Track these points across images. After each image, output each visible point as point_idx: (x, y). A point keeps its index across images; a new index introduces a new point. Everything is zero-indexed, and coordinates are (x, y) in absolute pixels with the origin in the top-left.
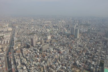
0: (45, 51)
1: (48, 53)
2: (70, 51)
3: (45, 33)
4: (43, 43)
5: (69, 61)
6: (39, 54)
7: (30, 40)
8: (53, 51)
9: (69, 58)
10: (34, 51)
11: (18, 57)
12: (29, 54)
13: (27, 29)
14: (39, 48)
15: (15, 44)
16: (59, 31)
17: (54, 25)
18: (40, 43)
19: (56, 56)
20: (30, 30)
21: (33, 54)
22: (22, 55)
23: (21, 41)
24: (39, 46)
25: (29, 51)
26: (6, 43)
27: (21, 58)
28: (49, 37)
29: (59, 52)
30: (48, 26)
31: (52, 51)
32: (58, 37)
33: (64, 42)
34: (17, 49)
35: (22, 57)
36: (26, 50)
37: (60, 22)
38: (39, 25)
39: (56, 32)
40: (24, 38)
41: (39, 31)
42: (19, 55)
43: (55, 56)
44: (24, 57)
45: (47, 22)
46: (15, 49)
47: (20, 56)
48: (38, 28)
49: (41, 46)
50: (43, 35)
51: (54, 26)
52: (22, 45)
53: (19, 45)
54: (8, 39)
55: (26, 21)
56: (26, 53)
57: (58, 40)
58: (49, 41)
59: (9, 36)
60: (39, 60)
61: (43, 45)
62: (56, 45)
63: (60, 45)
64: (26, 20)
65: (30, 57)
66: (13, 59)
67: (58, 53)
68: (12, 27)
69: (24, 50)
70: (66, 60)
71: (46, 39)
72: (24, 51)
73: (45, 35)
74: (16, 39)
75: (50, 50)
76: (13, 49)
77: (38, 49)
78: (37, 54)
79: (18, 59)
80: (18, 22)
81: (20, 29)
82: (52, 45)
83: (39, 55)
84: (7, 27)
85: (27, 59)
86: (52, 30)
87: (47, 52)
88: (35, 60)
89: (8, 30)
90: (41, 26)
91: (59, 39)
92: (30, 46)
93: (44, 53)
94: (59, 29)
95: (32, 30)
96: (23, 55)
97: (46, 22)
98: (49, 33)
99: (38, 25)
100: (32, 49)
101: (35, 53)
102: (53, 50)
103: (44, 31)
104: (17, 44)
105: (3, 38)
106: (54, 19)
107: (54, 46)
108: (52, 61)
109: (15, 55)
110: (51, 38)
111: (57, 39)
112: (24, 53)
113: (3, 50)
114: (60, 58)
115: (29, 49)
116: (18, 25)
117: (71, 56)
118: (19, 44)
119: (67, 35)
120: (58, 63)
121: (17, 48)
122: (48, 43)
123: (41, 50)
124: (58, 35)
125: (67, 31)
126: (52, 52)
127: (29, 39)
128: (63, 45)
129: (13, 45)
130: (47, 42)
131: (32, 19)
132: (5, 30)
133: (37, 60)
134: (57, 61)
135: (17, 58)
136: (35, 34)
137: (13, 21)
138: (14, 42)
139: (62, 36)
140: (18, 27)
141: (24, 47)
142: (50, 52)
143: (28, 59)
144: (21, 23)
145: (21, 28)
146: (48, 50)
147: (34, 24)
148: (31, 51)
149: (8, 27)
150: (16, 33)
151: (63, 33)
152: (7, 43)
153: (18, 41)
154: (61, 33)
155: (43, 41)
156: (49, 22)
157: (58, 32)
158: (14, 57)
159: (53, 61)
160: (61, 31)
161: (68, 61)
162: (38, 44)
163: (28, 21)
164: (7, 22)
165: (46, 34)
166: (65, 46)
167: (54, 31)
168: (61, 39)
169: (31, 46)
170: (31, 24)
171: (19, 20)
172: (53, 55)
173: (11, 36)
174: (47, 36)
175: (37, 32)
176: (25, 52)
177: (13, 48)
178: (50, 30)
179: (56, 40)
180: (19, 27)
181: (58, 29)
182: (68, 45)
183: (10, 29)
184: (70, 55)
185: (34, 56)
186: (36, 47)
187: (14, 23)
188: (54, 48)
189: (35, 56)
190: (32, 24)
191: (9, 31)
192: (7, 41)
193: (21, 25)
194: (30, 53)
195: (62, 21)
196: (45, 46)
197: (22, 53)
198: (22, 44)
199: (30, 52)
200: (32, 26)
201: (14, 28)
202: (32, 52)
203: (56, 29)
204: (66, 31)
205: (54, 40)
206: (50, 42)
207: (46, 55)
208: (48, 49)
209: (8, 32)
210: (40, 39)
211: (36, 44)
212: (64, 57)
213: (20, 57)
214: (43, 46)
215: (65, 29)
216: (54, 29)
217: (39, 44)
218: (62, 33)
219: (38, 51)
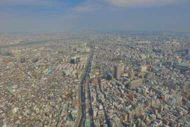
0: (133, 90)
1: (139, 95)
3: (136, 61)
4: (133, 76)
5: (180, 120)
6: (125, 92)
7: (112, 69)
8: (148, 92)
9: (182, 113)
10: (117, 87)
11: (94, 90)
12: (109, 89)
13: (110, 51)
14: (125, 83)
15: (91, 71)
16: (164, 60)
17: (156, 48)
18: (127, 75)
19: (153, 102)
20: (114, 54)
21: (115, 90)
23: (99, 68)
24: (125, 80)
25: (109, 84)
26: (81, 67)
27: (98, 92)
28: (144, 69)
29: (160, 98)
30: (145, 48)
31: (147, 93)
32: (160, 70)
33: (173, 80)
34: (93, 78)
36: (105, 82)
37: (168, 43)
38: (129, 46)
39: (157, 61)
40: (104, 64)
41: (128, 56)
42: (95, 87)
43: (151, 102)
44: (101, 91)
45: (143, 42)
46: (91, 77)
47: (97, 89)
48: (127, 51)
49: (129, 80)
50: (133, 63)
51: (154, 50)
52: (100, 74)
53: (97, 73)
54: (84, 63)
55: (109, 40)
56: (105, 87)
57: (160, 76)
58: (142, 75)
59: (86, 58)
60: (123, 102)
61: (132, 79)
62: (154, 84)
63: (164, 85)
64: (110, 38)
65: (110, 93)
66: (88, 91)
67: (158, 97)
68: (91, 47)
69: (103, 81)
70: (174, 115)
71: (138, 70)
72: (102, 83)
73: (138, 63)
74: (93, 63)
75: (144, 90)
76: (89, 78)
77: (123, 84)
78: (121, 91)
79: (94, 93)
80: (99, 40)
81: (100, 51)
82: (148, 81)
83: (124, 94)
84: (84, 46)
85: (105, 95)
86: (151, 57)
87: (137, 92)
88: (117, 100)
89: (86, 51)
90: (133, 48)
91: (163, 74)
92: (111, 77)
93: (132, 93)
94: (163, 55)
95: (117, 53)
96: (100, 89)
97: (140, 42)
98: (145, 61)
99: (127, 46)
100: (114, 83)
101: (119, 89)
102: (149, 90)
103: (136, 57)
104: (94, 71)
105: (79, 61)
106: (157, 38)
107: (152, 85)
108: (144, 109)
109: (90, 87)
110: (147, 70)
111: (158, 74)
113: (77, 77)
114: (160, 108)
116: (98, 45)
117: (187, 112)
119: (181, 70)
120: (157, 116)
121: (94, 76)
122: (141, 77)
123: (127, 86)
124: (160, 66)
125: (182, 62)
126: (146, 93)
127: (111, 66)
128: (171, 86)
129: (90, 72)
130: (139, 75)
131: (119, 37)
132: (82, 50)
133: (119, 100)
134: (154, 111)
135: (92, 91)
136: (120, 59)
137: (93, 39)
138: (91, 68)
139: (169, 68)
140: (98, 48)
141: (103, 78)
142: (142, 93)
143: (107, 97)
144: (103, 42)
145: (102, 50)
146: (139, 88)
147: (121, 45)
148: (113, 85)
149: (86, 47)
150: (95, 56)
151: (172, 64)
152: (83, 68)
153: (96, 67)
154: (167, 64)
155: (133, 73)
156: (146, 42)
157: (161, 61)
158: (89, 88)
159: (147, 109)
160: (168, 59)
162: (123, 77)
163: (112, 39)
164: (85, 40)
165: (139, 62)
166: (175, 90)
167: (155, 58)
168: (168, 74)
169: (113, 77)
170: (116, 44)
171: (101, 38)
172: (149, 99)
173: (88, 59)
174: (140, 65)
175: (125, 57)
177: (88, 76)
178: (147, 57)
179: (156, 75)
181: (162, 56)
182: (181, 88)
183: (88, 50)
184: (185, 108)
185: (115, 93)
186: (120, 80)
187: (93, 42)
188: (151, 88)
189: (118, 95)
190: (118, 45)
192: (83, 66)
193: (103, 44)
194: (111, 88)
195: (172, 41)
196: (135, 81)
197: (100, 86)
199: (111, 86)
200: (118, 48)
201: (93, 48)
202: (114, 87)
203: (159, 55)
204: (180, 60)
205: (151, 74)
206: (145, 77)
207: (136, 96)
208: (140, 87)
209: (85, 53)
210: (127, 68)
211: (121, 76)
212: (170, 108)
214: (131, 81)
215: (178, 57)
216: (154, 55)
217: (126, 77)
218: (169, 63)
219: (124, 87)
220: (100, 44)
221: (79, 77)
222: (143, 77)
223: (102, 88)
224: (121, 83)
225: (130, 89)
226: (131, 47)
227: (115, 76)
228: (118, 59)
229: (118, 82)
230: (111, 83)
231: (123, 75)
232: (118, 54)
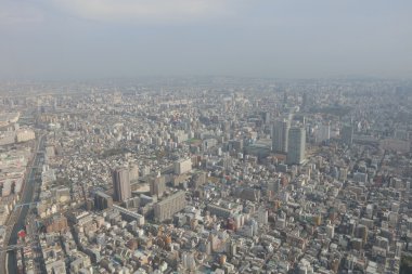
0: (167, 222)
1: (182, 231)
2: (271, 219)
3: (167, 149)
4: (162, 188)
5: (270, 263)
6: (146, 234)
7: (106, 178)
8: (201, 218)
9: (271, 248)
10: (124, 224)
11: (57, 250)
12: (103, 236)
13: (97, 131)
14: (145, 209)
15: (44, 195)
16: (226, 139)
17: (206, 114)
18: (146, 188)
19: (215, 240)
20: (109, 137)
21: (122, 234)
22: (73, 242)
23: (68, 183)
24: (143, 203)
25: (102, 221)
26: (6, 191)
27: (70, 253)
28: (186, 165)
29: (227, 226)
30: (182, 117)
31: (200, 223)
32: (221, 164)
33: (247, 181)
34: (52, 215)
35: (75, 250)
36: (90, 219)
37: (228, 102)
38: (144, 115)
39: (212, 143)
40: (82, 170)
41: (146, 138)
42: (61, 241)
43: (210, 240)
44: (80, 248)
45: (178, 103)
46: (43, 215)
47: (67, 245)
48: (142, 128)
49: (155, 199)
50: (159, 156)
51: (203, 120)
52: (73, 199)
53: (64, 199)
54: (18, 176)
55: (90, 102)
56: (91, 233)
57: (221, 176)
58: (184, 180)
59: (23, 161)
60: (144, 260)
61: (160, 195)
62: (212, 196)
63: (231, 195)
64: (92, 96)
65: (109, 247)
66: (36, 260)
67: (223, 227)
68: (36, 126)
69: (84, 219)
70: (258, 256)
71: (173, 172)
72: (81, 223)
73: (170, 154)
74: (48, 174)
75: (191, 216)
76: (38, 216)
77: (140, 212)
78: (136, 234)
79: (58, 259)
80: (59, 105)
81: (65, 134)
82: (197, 194)
83: (145, 239)
84: (12, 125)
85: (93, 257)
86: (197, 136)
87: (177, 225)
88: (129, 261)
89: (19, 140)
90: (154, 118)
91: (228, 172)
92: (106, 201)
93: (166, 231)
94: (223, 129)
95: (116, 135)
96: (77, 242)
97: (171, 102)
98: (186, 147)
99: (141, 116)
100: (116, 216)
101: (129, 229)
102: (203, 214)
103: (165, 138)
104: (54, 194)
106: (205, 92)
107: (207, 201)
108: (197, 263)
109: (44, 243)
110: (193, 167)
111: (218, 172)
112: (81, 230)
114: (231, 248)
115: (105, 214)
116: (59, 118)
117: (278, 241)
118: (61, 194)
119: (258, 155)
120: (226, 270)
121: (54, 210)
122: (181, 187)
123: (150, 216)
124: (220, 152)
125: (258, 138)
126: (196, 223)
127: (103, 171)
128: (245, 195)
129: (38, 199)
130: (176, 183)
131: (117, 94)
133: (134, 258)
134: (220, 262)
135: (51, 254)
136: (126, 151)
137: (40, 102)
138: (43, 187)
139: (236, 156)
140: (59, 126)
141: (84, 207)
142: (189, 224)
143: (99, 259)
144: (72, 110)
145: (71, 130)
146: (180, 216)
147: (123, 113)
148: (113, 222)
149: (17, 127)
150: (50, 151)
151: (242, 146)
152: (13, 191)
153: (59, 183)
154: (232, 148)
155: (161, 180)
156: (185, 102)
157: (219, 142)
158: (39, 250)
159: (205, 261)
160: (232, 137)
161: (267, 262)
162: (138, 194)
163: (99, 100)
164: (13, 106)
165: (173, 151)
166: (253, 200)
167: (207, 137)
168: (235, 169)
169: (110, 201)
170: (111, 113)
171: (65, 97)
172: (204, 236)
173: (29, 163)
174: (175, 158)
175: (138, 142)
176: (84, 226)
177: (35, 212)
178: (189, 136)
179: (212, 175)
180: (62, 124)
181: (220, 132)
182: (264, 194)
183: (27, 135)
184: (275, 235)
185: (123, 243)
186: (131, 205)
187: (43, 110)
188: (206, 209)
189: (129, 245)
190: (117, 113)
191: (22, 142)
192: (13, 185)
193: (72, 116)
194: (108, 233)
195: (236, 96)
197: (75, 233)
198: (75, 195)
199: (109, 226)
200: (117, 121)
201: (43, 128)
202: (116, 227)
203: (214, 130)
204: (254, 136)
205: (204, 176)
206: (191, 184)
207: (175, 238)
208: (183, 211)
209: (16, 145)
210: (147, 171)
211: (134, 195)
212: (249, 244)
213: (64, 248)
214: (159, 200)
215: (250, 129)
216: (203, 130)
217: (147, 194)
218: (235, 144)
219: (142, 221)
220: (66, 116)
222: (185, 185)
223: (81, 237)
224: (134, 213)
225: (158, 223)
226: (149, 117)
227: (117, 197)
228: (119, 151)
229: (127, 211)
230: (106, 219)
231: (138, 191)
232: (119, 138)
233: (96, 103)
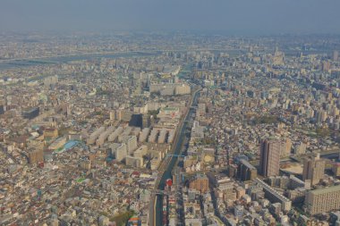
0: (320, 217)
3: (332, 127)
6: (291, 222)
7: (254, 148)
10: (266, 203)
11: (196, 208)
12: (241, 208)
13: (250, 93)
14: (294, 194)
15: (191, 150)
18: (298, 169)
20: (262, 102)
21: (262, 214)
22: (211, 205)
23: (214, 144)
24: (292, 186)
26: (161, 139)
27: (208, 216)
34: (196, 173)
35: (212, 214)
36: (231, 186)
38: (308, 81)
40: (230, 133)
41: (306, 110)
42: (201, 200)
44: (217, 214)
46: (188, 170)
47: (205, 206)
48: (302, 96)
49: (307, 184)
50: (320, 135)
52: (216, 162)
53: (208, 159)
54: (171, 127)
55: (247, 60)
56: (230, 202)
59: (178, 113)
61: (316, 182)
64: (250, 55)
65: (246, 223)
66: (177, 211)
68: (193, 80)
69: (226, 184)
71: (336, 157)
72: (222, 188)
74: (197, 129)
76: (184, 170)
77: (286, 195)
78: (278, 219)
79: (196, 217)
80: (216, 62)
81: (217, 92)
84: (173, 77)
89: (177, 93)
90: (320, 87)
92: (249, 172)
95: (270, 101)
96: (215, 206)
99: (304, 82)
100: (258, 191)
101: (272, 210)
103: (332, 114)
104: (200, 152)
105: (157, 120)
109: (186, 198)
112: (221, 195)
113: (148, 166)
115: (247, 186)
116: (214, 75)
118: (206, 153)
121: (198, 167)
127: (250, 139)
129: (185, 154)
131: (278, 53)
132: (167, 89)
135: (191, 210)
136: (280, 121)
137: (198, 57)
138: (191, 143)
140: (212, 83)
141: (226, 173)
144: (228, 68)
145: (223, 89)
147: (282, 77)
148: (254, 197)
149: (177, 79)
150: (202, 107)
152: (166, 141)
153: (206, 141)
158: (181, 202)
162: (288, 174)
163: (256, 59)
164: (176, 60)
169: (254, 173)
170: (268, 75)
171: (222, 54)
173: (182, 116)
175: (295, 113)
176: (224, 193)
177: (181, 164)
180: (216, 82)
183: (184, 88)
186: (278, 184)
187: (200, 66)
190: (275, 76)
191: (179, 95)
192: (167, 135)
193: (227, 75)
194: (247, 206)
196: (328, 190)
197: (214, 197)
198: (220, 157)
199: (249, 200)
200: (274, 85)
201: (197, 82)
202: (256, 204)
209: (174, 97)
210: (302, 149)
211: (282, 173)
213: (202, 208)
214: (314, 188)
219: (288, 206)
220: (221, 74)
221: (153, 167)
223: (220, 202)
224: (279, 194)
225: (308, 214)
226: (314, 85)
227: (262, 171)
228: (273, 119)
229: (272, 189)
230: (247, 192)
231: (288, 170)
232: (274, 105)
233: (253, 62)
